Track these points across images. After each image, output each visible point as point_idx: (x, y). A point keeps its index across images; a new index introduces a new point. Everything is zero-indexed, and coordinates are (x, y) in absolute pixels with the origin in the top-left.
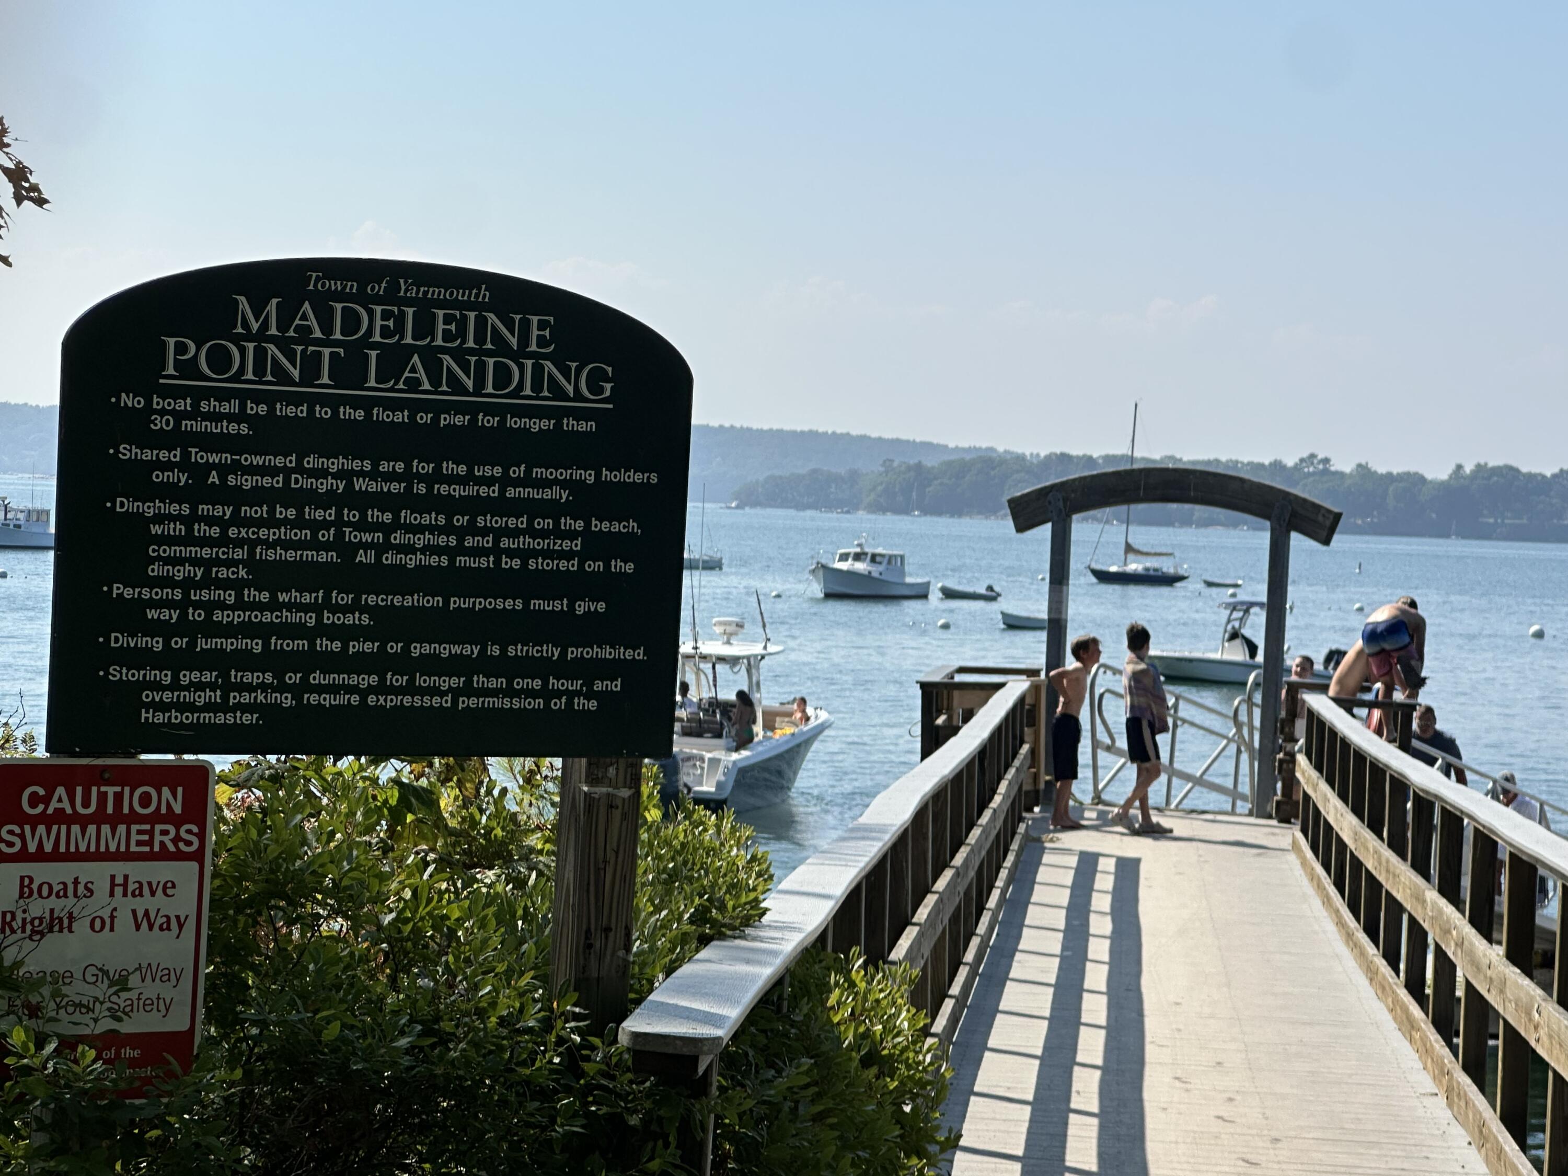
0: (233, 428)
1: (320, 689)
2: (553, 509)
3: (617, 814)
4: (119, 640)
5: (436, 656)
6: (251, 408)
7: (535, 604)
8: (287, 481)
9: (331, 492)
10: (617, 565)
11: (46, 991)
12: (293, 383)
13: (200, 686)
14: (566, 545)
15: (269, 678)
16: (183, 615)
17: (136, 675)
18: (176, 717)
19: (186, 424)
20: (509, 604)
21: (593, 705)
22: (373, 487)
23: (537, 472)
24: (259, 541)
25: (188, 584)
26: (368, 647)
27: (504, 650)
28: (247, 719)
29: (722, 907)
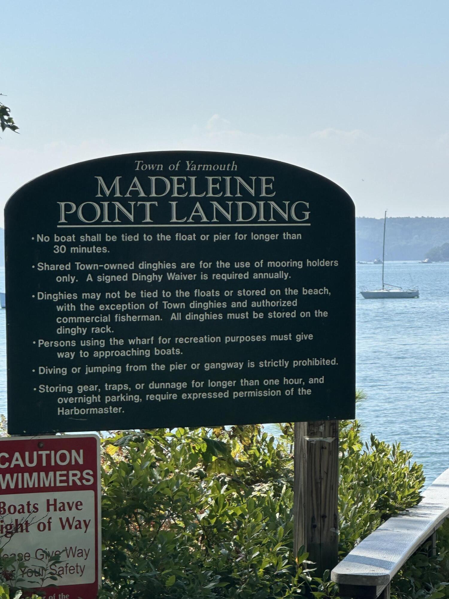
0: (99, 250)
1: (155, 392)
2: (280, 284)
3: (326, 452)
4: (43, 370)
5: (219, 370)
6: (108, 238)
7: (273, 337)
8: (130, 277)
9: (155, 282)
10: (318, 313)
11: (16, 564)
12: (129, 222)
13: (88, 394)
14: (289, 303)
15: (126, 387)
16: (77, 355)
17: (53, 389)
18: (77, 411)
19: (73, 249)
20: (258, 338)
21: (309, 392)
22: (178, 278)
23: (270, 264)
24: (116, 312)
25: (79, 338)
26: (180, 367)
27: (257, 364)
28: (116, 410)
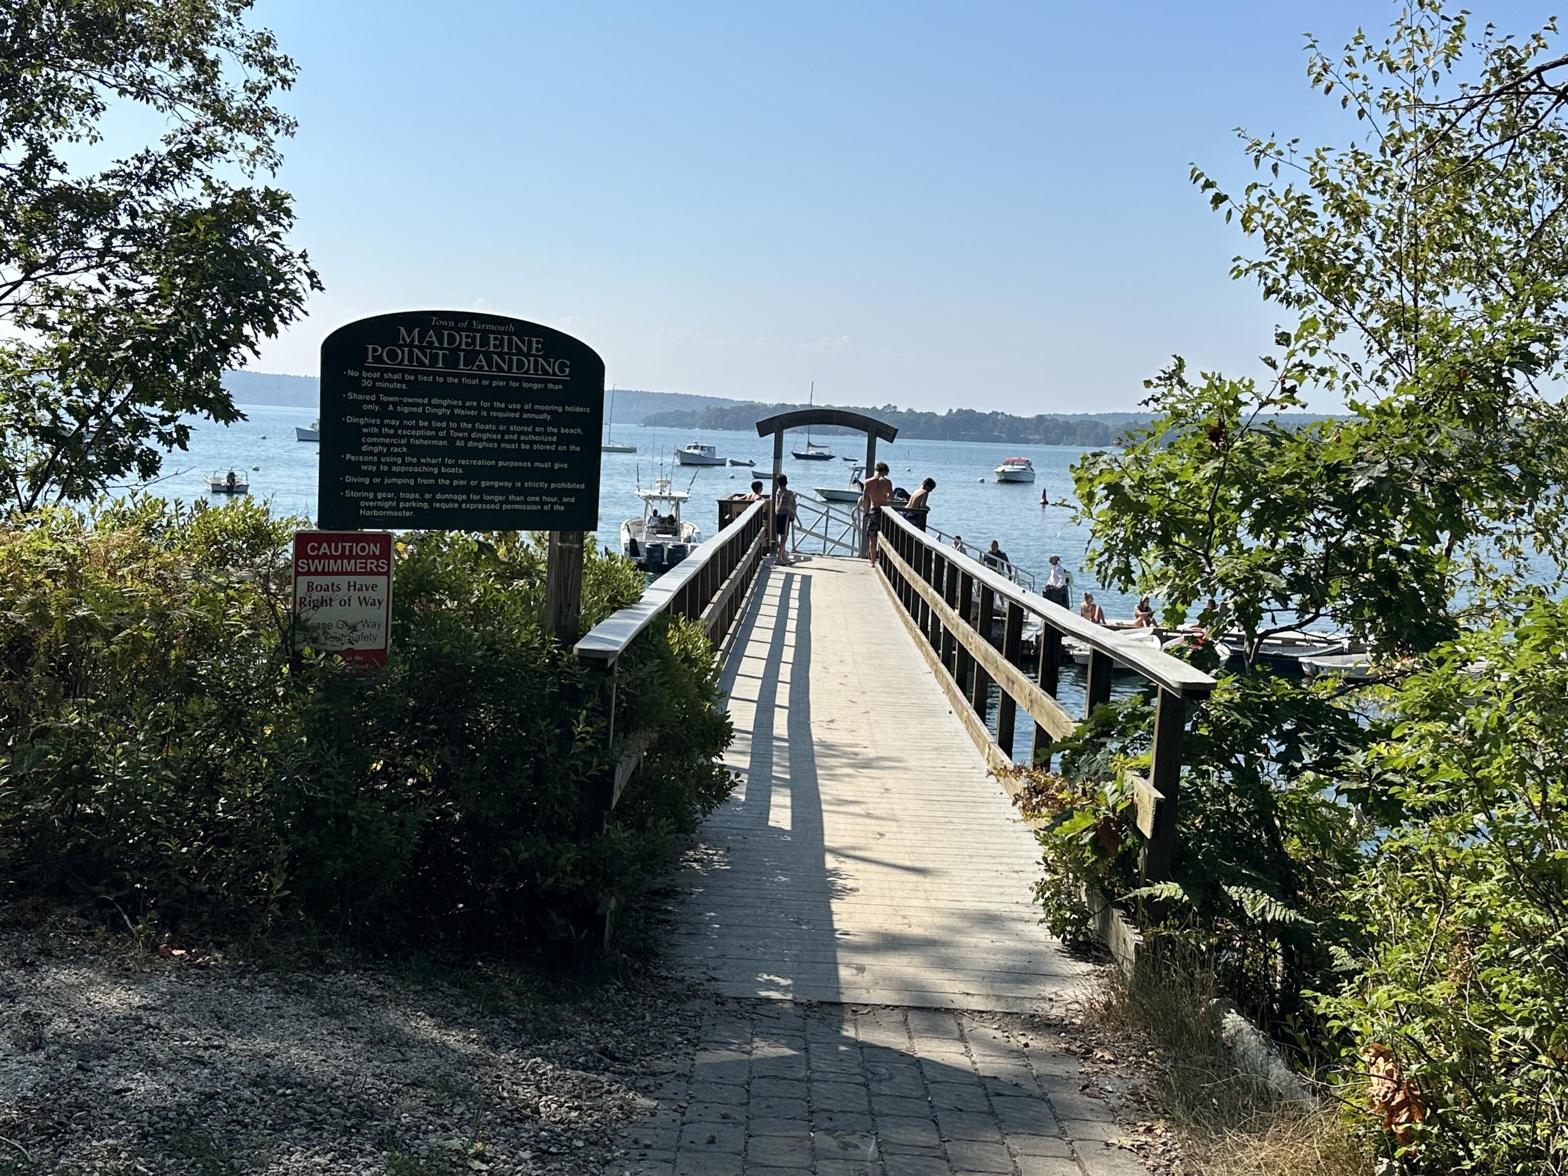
0: (399, 386)
1: (440, 501)
2: (544, 423)
3: (573, 555)
4: (349, 479)
5: (493, 487)
6: (407, 377)
7: (536, 464)
8: (424, 410)
9: (444, 414)
10: (572, 448)
11: (320, 632)
12: (425, 366)
13: (386, 499)
14: (550, 439)
15: (417, 496)
16: (378, 468)
17: (356, 494)
18: (376, 513)
19: (378, 384)
20: (525, 464)
21: (562, 508)
22: (463, 412)
23: (536, 407)
24: (412, 436)
25: (380, 455)
26: (462, 483)
27: (523, 484)
28: (408, 514)
29: (622, 596)
